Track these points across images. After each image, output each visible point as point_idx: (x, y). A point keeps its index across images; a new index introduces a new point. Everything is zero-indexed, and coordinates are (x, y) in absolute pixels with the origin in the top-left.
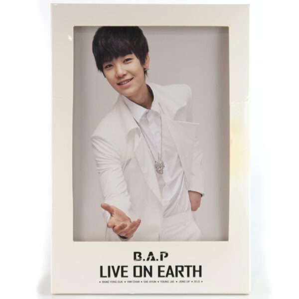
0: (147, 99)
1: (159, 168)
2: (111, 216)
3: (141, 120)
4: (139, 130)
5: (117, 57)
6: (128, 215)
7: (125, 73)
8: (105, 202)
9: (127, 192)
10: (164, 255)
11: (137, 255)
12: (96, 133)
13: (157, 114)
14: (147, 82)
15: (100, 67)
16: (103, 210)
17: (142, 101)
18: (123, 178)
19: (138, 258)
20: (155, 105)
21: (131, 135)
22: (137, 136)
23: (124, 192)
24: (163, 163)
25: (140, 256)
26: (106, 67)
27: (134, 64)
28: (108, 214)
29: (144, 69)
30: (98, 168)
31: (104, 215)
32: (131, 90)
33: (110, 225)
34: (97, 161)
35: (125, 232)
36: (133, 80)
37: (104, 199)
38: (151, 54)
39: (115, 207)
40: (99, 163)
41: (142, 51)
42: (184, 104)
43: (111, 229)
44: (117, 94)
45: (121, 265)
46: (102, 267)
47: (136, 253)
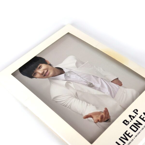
1: (91, 85)
2: (92, 118)
4: (69, 81)
6: (99, 111)
7: (43, 71)
8: (84, 116)
9: (88, 104)
10: (136, 111)
11: (125, 122)
16: (87, 119)
18: (81, 101)
19: (127, 123)
23: (87, 105)
24: (90, 83)
25: (127, 121)
26: (34, 75)
29: (49, 65)
30: (67, 107)
33: (96, 122)
34: (63, 105)
35: (105, 118)
36: (48, 71)
37: (82, 115)
39: (90, 113)
40: (65, 105)
44: (47, 79)
45: (124, 133)
46: (117, 142)
47: (124, 122)
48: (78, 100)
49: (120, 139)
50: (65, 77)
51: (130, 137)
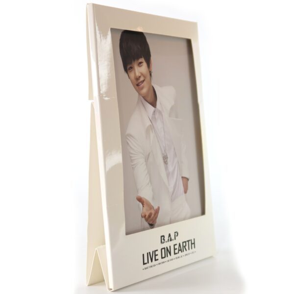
0: (154, 99)
2: (143, 205)
3: (152, 117)
6: (152, 204)
7: (140, 75)
8: (138, 195)
9: (150, 184)
10: (176, 234)
11: (163, 238)
13: (160, 112)
16: (138, 202)
17: (151, 101)
18: (146, 172)
19: (163, 241)
20: (158, 104)
21: (148, 131)
22: (151, 132)
23: (148, 184)
24: (167, 155)
26: (129, 69)
29: (150, 72)
30: (132, 164)
32: (144, 91)
33: (143, 215)
34: (131, 157)
35: (152, 220)
36: (145, 82)
37: (138, 192)
39: (145, 199)
40: (132, 158)
45: (154, 250)
46: (143, 255)
47: (161, 237)
48: (145, 167)
49: (148, 253)
50: (153, 114)
51: (156, 260)
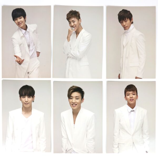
0: (26, 28)
1: (29, 46)
3: (24, 33)
4: (24, 36)
5: (18, 17)
12: (13, 37)
13: (28, 32)
14: (26, 24)
15: (14, 20)
17: (24, 29)
20: (28, 30)
21: (22, 37)
22: (23, 38)
27: (22, 19)
28: (16, 58)
31: (15, 58)
32: (22, 26)
37: (15, 54)
38: (27, 16)
41: (24, 15)
42: (35, 29)
43: (17, 62)
48: (19, 47)
